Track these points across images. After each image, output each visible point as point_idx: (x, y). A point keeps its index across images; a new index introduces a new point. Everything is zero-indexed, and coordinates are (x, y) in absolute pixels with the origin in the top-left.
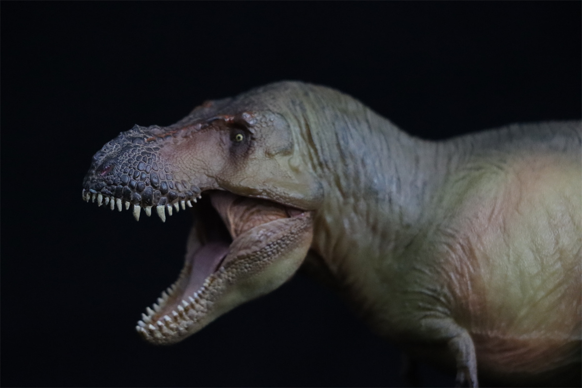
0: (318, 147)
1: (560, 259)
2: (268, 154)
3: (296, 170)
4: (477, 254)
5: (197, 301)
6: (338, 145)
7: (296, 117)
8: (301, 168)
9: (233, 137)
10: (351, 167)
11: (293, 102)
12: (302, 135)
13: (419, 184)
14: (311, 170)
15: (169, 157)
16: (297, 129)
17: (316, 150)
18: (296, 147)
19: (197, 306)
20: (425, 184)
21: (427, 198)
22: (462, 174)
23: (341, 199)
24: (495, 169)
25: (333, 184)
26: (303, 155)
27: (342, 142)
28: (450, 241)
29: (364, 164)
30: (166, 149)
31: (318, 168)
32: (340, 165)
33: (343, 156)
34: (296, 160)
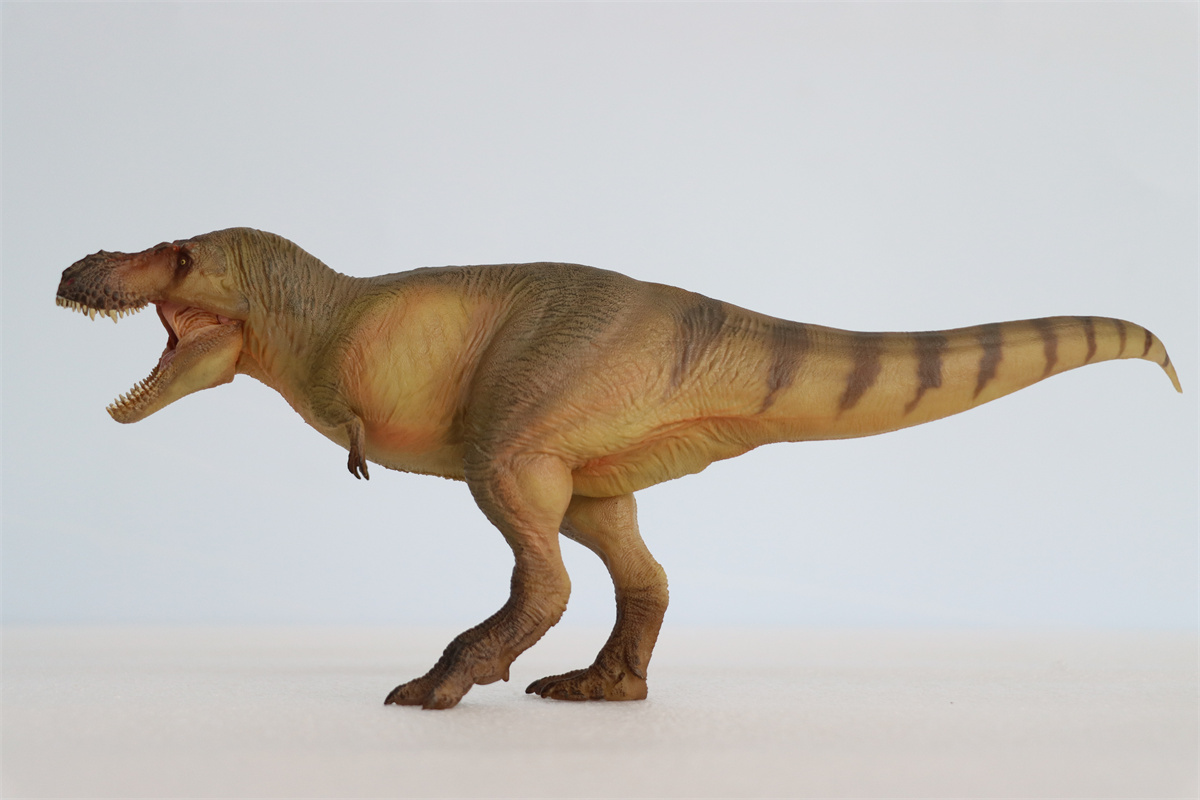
0: (247, 271)
1: (430, 362)
2: (202, 273)
3: (227, 289)
4: (366, 357)
5: (151, 389)
6: (264, 270)
7: (233, 249)
8: (231, 288)
9: (179, 262)
10: (274, 288)
11: (233, 239)
12: (236, 263)
13: (331, 304)
14: (240, 289)
15: (124, 274)
16: (233, 258)
17: (245, 274)
18: (229, 271)
19: (150, 392)
20: (336, 304)
21: (335, 315)
22: (365, 298)
23: (265, 312)
24: (390, 294)
25: (259, 301)
26: (235, 278)
27: (267, 269)
28: (347, 346)
29: (285, 287)
30: (122, 268)
31: (246, 288)
32: (264, 286)
33: (268, 279)
34: (229, 280)
